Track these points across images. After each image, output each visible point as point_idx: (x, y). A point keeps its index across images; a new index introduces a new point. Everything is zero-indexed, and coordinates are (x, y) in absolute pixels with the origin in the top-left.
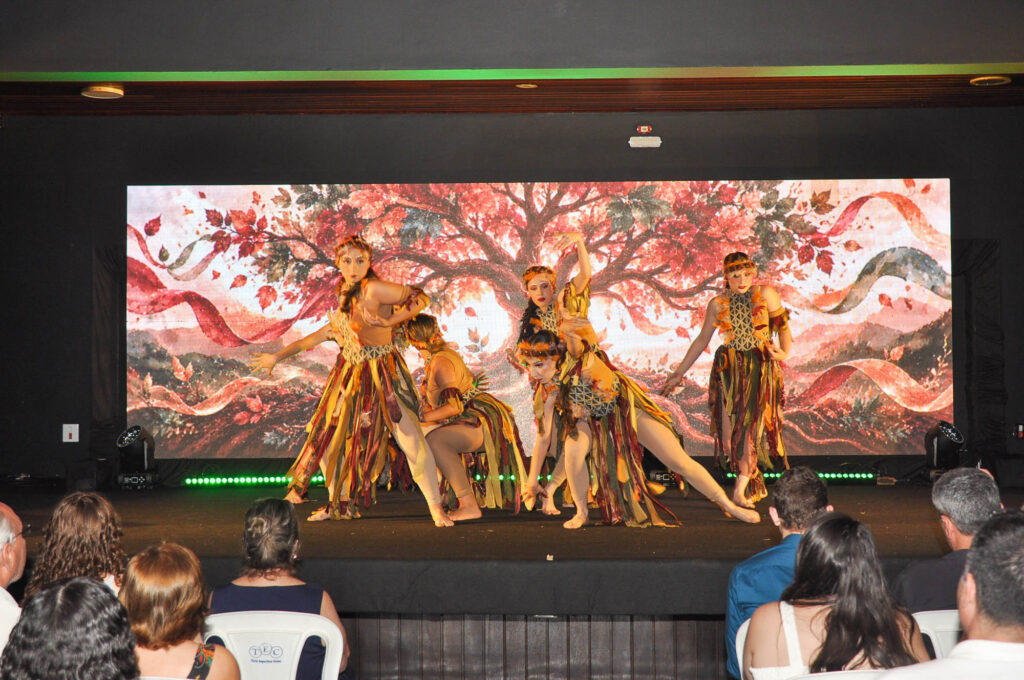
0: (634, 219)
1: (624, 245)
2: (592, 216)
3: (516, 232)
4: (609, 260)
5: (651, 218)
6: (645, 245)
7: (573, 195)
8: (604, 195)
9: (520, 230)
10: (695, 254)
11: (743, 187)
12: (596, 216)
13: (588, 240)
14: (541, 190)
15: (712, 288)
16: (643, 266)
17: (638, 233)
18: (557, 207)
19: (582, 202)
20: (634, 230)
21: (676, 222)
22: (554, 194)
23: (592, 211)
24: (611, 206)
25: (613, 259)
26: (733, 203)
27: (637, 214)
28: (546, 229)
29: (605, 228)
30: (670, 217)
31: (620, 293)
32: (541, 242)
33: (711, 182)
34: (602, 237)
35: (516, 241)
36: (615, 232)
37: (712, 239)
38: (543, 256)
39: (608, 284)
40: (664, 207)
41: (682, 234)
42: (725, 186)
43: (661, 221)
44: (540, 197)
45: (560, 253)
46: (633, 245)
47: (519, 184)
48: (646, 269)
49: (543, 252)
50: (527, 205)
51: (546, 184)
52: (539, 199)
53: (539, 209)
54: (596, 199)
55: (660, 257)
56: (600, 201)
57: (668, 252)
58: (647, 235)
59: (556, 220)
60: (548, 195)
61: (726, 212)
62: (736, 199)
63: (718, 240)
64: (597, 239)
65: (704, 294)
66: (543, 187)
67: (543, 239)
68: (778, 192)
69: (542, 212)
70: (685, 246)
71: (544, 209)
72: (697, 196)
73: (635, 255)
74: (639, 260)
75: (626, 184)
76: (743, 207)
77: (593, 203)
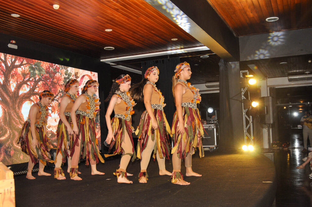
0: (36, 73)
1: (34, 82)
2: (25, 70)
3: (2, 73)
4: (30, 87)
5: (40, 74)
6: (39, 83)
7: (19, 62)
8: (28, 63)
9: (3, 72)
10: (51, 88)
11: (61, 67)
12: (26, 70)
13: (24, 79)
14: (9, 58)
15: (56, 100)
16: (39, 91)
17: (37, 78)
18: (14, 65)
19: (22, 64)
20: (36, 77)
21: (47, 76)
22: (13, 60)
23: (25, 69)
24: (30, 67)
25: (31, 87)
26: (59, 72)
27: (37, 72)
28: (11, 73)
29: (28, 75)
30: (45, 74)
31: (33, 100)
32: (10, 78)
33: (54, 64)
34: (28, 79)
35: (2, 76)
36: (31, 77)
37: (55, 83)
38: (11, 84)
39: (30, 97)
40: (43, 70)
41: (48, 81)
42: (57, 66)
43: (43, 75)
44: (9, 60)
45: (16, 83)
46: (36, 82)
47: (2, 53)
48: (40, 92)
49: (11, 82)
50: (5, 62)
51: (11, 55)
52: (9, 61)
53: (9, 65)
54: (26, 64)
55: (43, 88)
56: (27, 65)
57: (45, 86)
58: (40, 80)
59: (14, 70)
60: (12, 60)
61: (58, 75)
62: (60, 71)
63: (56, 84)
64: (26, 79)
65: (54, 102)
66: (10, 56)
67: (11, 77)
68: (68, 70)
69: (10, 67)
70: (49, 85)
71: (11, 65)
72: (51, 68)
73: (37, 86)
74: (38, 88)
75: (34, 60)
76: (61, 74)
77: (25, 66)
